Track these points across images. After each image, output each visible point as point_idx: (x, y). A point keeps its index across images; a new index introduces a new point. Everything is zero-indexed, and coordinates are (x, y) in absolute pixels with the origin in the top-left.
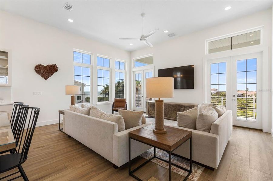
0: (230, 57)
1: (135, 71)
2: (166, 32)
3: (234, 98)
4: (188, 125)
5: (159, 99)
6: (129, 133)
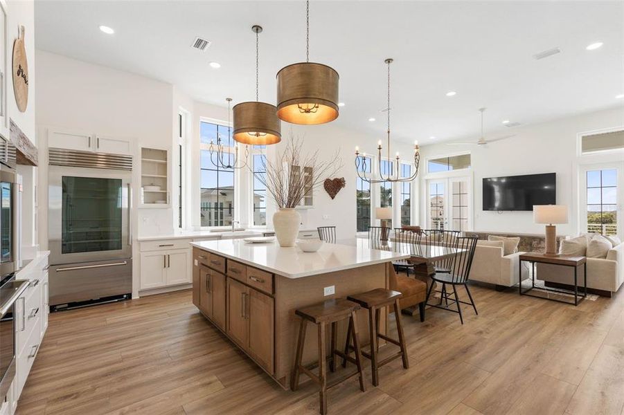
1: (430, 179)
2: (506, 122)
4: (575, 253)
5: (551, 224)
6: (520, 256)
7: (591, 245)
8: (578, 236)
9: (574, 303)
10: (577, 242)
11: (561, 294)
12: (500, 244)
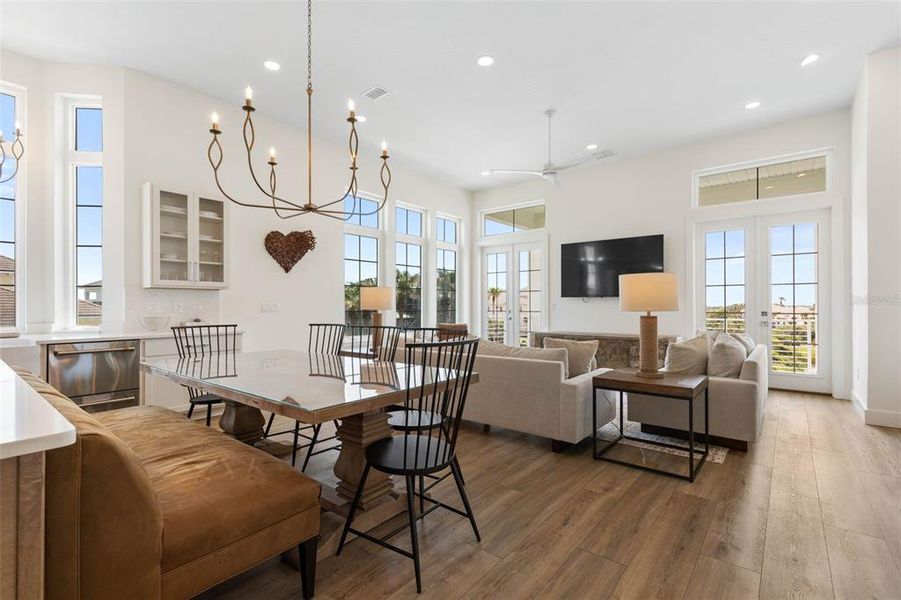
0: (755, 217)
1: (486, 247)
2: (592, 147)
3: (765, 319)
4: (691, 368)
5: (649, 313)
6: (594, 379)
7: (715, 353)
8: (694, 336)
9: (688, 475)
10: (692, 347)
11: (666, 450)
12: (561, 356)
